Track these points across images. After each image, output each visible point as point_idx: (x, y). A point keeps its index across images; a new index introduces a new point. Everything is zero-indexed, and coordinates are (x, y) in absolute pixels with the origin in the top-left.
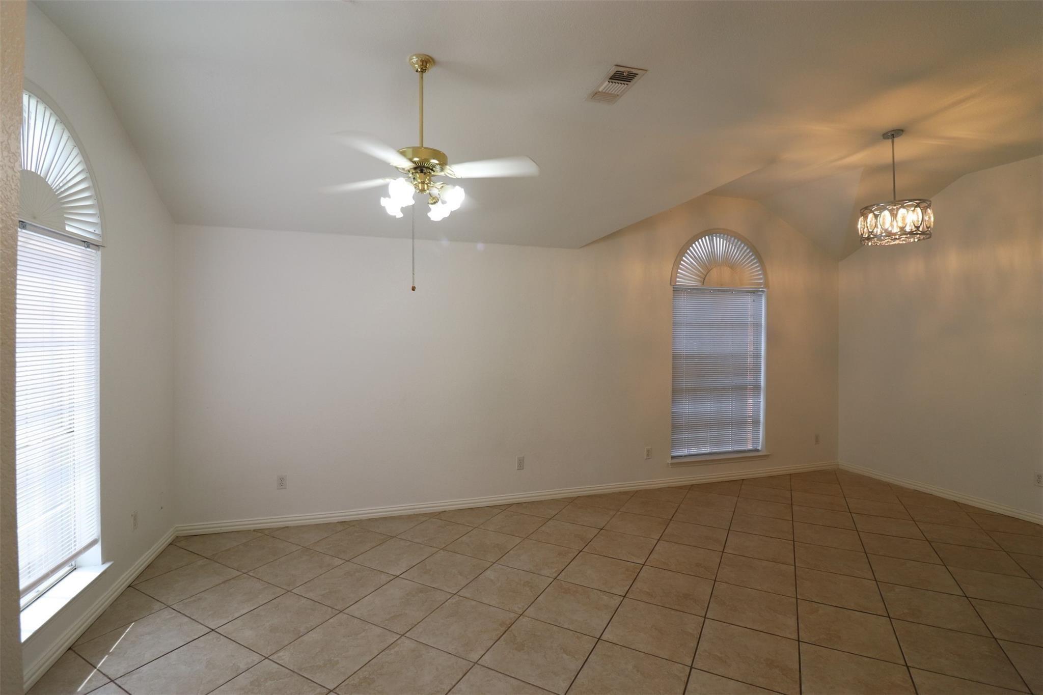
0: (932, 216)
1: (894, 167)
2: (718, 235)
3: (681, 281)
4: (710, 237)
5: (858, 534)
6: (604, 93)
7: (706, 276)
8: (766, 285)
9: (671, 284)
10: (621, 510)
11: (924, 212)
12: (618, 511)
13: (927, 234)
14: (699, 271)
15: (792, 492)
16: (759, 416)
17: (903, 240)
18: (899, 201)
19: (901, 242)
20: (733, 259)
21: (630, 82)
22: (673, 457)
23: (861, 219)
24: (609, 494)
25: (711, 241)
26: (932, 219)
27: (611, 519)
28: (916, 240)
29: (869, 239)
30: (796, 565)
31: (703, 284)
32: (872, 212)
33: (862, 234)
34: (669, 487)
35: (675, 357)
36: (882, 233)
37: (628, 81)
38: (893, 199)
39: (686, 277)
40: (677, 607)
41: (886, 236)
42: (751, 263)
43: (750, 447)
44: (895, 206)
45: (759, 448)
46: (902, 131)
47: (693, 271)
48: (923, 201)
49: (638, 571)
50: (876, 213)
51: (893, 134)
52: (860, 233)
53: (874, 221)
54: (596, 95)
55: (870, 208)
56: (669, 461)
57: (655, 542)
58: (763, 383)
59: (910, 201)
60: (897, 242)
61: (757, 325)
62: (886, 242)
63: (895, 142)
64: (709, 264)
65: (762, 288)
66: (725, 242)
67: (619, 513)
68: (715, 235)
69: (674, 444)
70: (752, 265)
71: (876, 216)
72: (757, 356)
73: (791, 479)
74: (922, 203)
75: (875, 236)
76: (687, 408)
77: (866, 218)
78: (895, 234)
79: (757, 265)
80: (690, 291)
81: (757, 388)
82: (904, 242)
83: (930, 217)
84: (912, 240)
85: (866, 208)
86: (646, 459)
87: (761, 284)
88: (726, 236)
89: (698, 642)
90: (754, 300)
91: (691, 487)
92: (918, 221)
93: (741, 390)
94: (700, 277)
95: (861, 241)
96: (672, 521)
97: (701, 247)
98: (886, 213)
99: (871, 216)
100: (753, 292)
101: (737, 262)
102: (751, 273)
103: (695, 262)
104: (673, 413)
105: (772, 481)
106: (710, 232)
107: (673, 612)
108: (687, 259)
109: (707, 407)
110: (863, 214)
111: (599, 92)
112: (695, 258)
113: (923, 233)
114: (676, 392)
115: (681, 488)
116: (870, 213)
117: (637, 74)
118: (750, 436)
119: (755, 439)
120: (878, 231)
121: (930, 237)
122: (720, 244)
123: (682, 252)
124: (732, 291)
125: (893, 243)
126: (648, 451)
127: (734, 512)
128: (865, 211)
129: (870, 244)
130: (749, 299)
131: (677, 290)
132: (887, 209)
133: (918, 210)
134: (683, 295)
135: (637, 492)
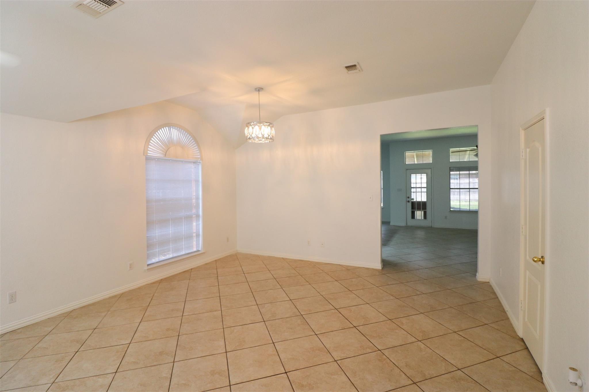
0: (274, 131)
1: (259, 106)
2: (174, 127)
3: (150, 153)
4: (169, 128)
5: (248, 284)
6: (89, 7)
7: (167, 152)
8: (202, 159)
9: (144, 155)
10: (111, 310)
11: (271, 129)
12: (108, 311)
13: (273, 139)
14: (163, 148)
15: (217, 270)
16: (199, 232)
17: (263, 141)
18: (262, 122)
19: (262, 142)
20: (183, 142)
21: (110, 6)
22: (148, 265)
23: (247, 128)
24: (102, 301)
25: (170, 130)
26: (274, 133)
27: (103, 318)
28: (268, 142)
29: (250, 138)
30: (222, 309)
31: (165, 156)
32: (251, 125)
33: (247, 136)
34: (146, 285)
35: (148, 201)
36: (255, 136)
37: (109, 5)
38: (259, 121)
39: (154, 150)
40: (155, 363)
41: (256, 138)
42: (193, 146)
43: (195, 250)
44: (260, 124)
45: (200, 249)
46: (262, 89)
47: (159, 148)
48: (271, 123)
49: (126, 349)
50: (253, 126)
51: (259, 90)
52: (246, 136)
53: (252, 130)
54: (80, 6)
55: (250, 123)
56: (146, 268)
57: (138, 324)
58: (201, 213)
59: (266, 123)
60: (261, 142)
61: (197, 181)
62: (257, 141)
63: (260, 93)
64: (168, 145)
65: (199, 160)
66: (178, 132)
67: (109, 312)
68: (172, 127)
69: (149, 257)
70: (193, 147)
71: (253, 128)
72: (197, 198)
73: (216, 263)
74: (271, 124)
75: (253, 138)
76: (157, 233)
77: (248, 128)
78: (260, 138)
79: (196, 147)
80: (158, 160)
81: (198, 216)
82: (264, 142)
83: (273, 132)
84: (267, 141)
85: (249, 123)
86: (129, 270)
87: (199, 158)
88: (178, 129)
89: (171, 380)
90: (195, 167)
91: (161, 281)
92: (269, 132)
93: (189, 218)
94: (163, 151)
95: (247, 140)
96: (149, 307)
97: (163, 133)
98: (257, 127)
99: (251, 127)
100: (194, 163)
101: (186, 144)
102: (193, 151)
103: (160, 142)
104: (147, 237)
105: (206, 266)
106: (169, 125)
107: (153, 368)
108: (154, 140)
109: (170, 230)
110: (247, 126)
111: (83, 4)
112: (160, 140)
113: (271, 139)
114: (149, 224)
115: (154, 283)
116: (250, 126)
117: (116, 3)
118: (195, 243)
119: (198, 244)
120: (253, 135)
121: (273, 141)
122: (175, 134)
123: (151, 135)
124: (182, 162)
125: (259, 142)
126: (131, 265)
127: (188, 289)
128: (248, 124)
129: (250, 142)
130: (192, 166)
131: (148, 159)
132: (257, 125)
133: (269, 127)
134: (152, 162)
135: (123, 293)
